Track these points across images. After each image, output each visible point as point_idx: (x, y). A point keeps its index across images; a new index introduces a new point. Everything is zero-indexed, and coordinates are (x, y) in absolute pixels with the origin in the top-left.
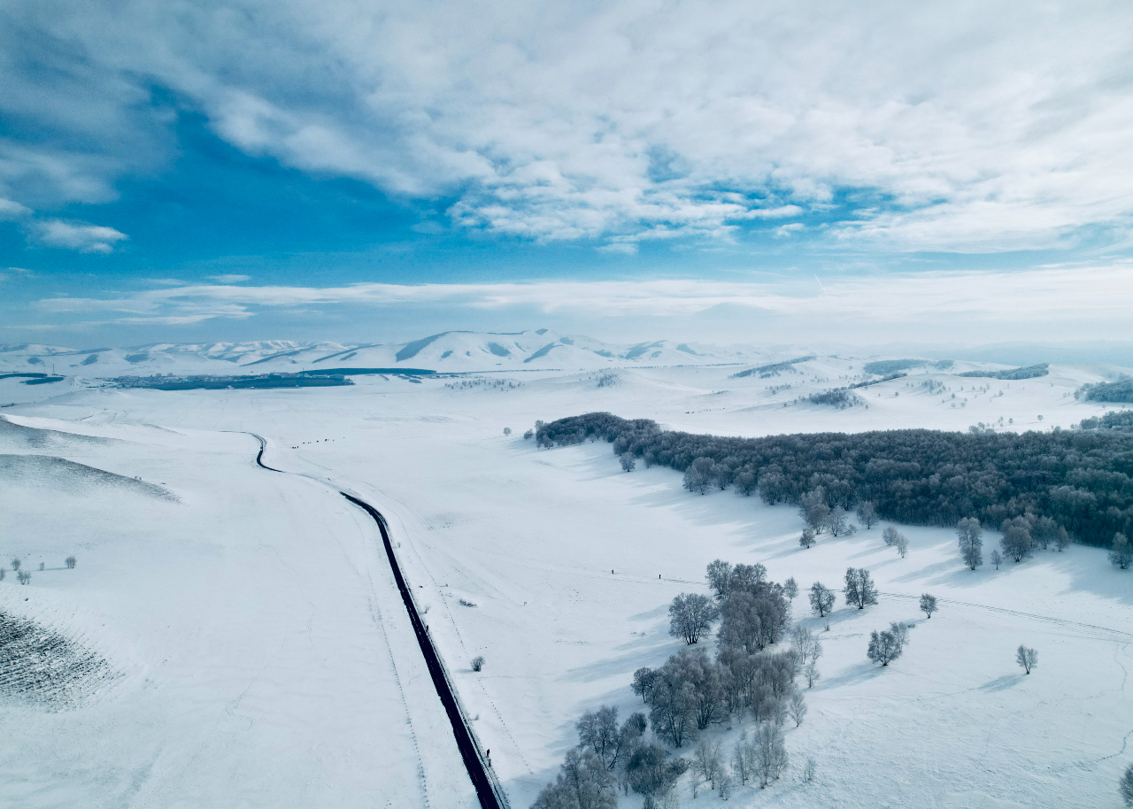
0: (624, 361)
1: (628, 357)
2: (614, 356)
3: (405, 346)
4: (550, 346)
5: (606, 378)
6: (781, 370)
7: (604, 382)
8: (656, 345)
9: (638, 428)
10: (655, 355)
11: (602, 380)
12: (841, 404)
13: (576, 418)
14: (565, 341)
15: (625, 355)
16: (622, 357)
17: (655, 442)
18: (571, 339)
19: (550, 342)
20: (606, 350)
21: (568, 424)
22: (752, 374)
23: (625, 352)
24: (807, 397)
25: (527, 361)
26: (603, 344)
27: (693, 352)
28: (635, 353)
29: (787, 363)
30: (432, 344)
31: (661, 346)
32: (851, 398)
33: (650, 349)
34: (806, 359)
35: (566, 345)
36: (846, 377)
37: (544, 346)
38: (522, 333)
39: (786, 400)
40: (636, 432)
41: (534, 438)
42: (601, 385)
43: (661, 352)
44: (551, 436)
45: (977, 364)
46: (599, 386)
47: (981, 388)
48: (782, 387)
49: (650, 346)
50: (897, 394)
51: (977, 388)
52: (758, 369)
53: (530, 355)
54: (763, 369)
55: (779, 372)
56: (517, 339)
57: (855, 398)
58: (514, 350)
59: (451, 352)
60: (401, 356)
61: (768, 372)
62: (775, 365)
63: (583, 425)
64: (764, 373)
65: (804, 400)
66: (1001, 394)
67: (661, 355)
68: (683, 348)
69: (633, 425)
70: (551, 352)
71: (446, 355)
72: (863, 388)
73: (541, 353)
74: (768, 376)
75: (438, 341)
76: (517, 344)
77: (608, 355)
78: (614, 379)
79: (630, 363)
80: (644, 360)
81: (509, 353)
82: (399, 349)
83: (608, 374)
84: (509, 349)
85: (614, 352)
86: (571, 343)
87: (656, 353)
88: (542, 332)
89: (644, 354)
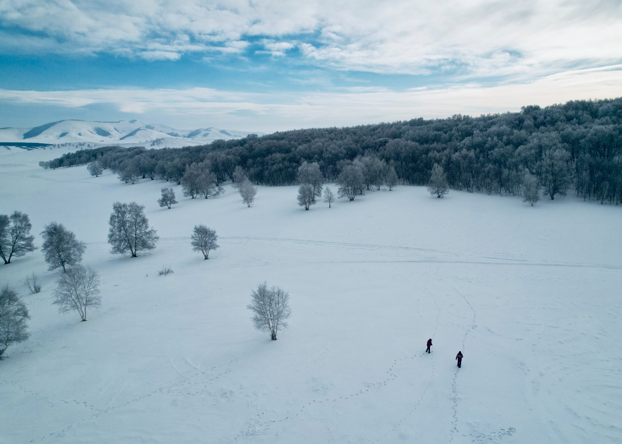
0: (186, 139)
1: (189, 136)
2: (179, 136)
3: (31, 129)
4: (139, 130)
7: (155, 144)
8: (207, 130)
14: (148, 127)
16: (185, 136)
18: (152, 126)
19: (138, 128)
20: (175, 132)
23: (187, 134)
25: (121, 139)
26: (173, 129)
28: (193, 134)
30: (52, 128)
35: (149, 130)
37: (134, 129)
38: (119, 122)
43: (208, 134)
49: (203, 131)
53: (124, 136)
56: (115, 125)
58: (114, 133)
59: (67, 133)
60: (27, 136)
68: (223, 131)
70: (138, 133)
71: (63, 135)
73: (132, 134)
75: (56, 126)
76: (115, 129)
77: (176, 135)
80: (198, 138)
81: (110, 134)
82: (26, 131)
84: (110, 132)
85: (180, 134)
86: (152, 128)
87: (205, 134)
88: (133, 121)
89: (199, 135)
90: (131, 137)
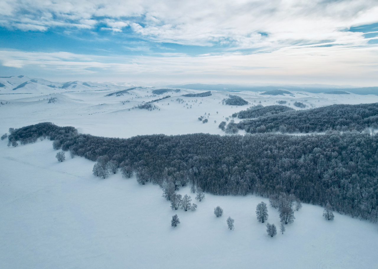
0: (61, 89)
1: (63, 87)
2: (56, 87)
4: (26, 83)
5: (52, 99)
6: (124, 93)
7: (51, 101)
8: (74, 83)
9: (66, 132)
10: (74, 87)
11: (50, 100)
12: (150, 109)
13: (32, 126)
14: (33, 81)
15: (61, 87)
16: (60, 88)
17: (75, 142)
18: (36, 80)
19: (25, 81)
20: (53, 84)
21: (28, 130)
22: (113, 95)
23: (61, 86)
24: (137, 106)
25: (14, 89)
26: (51, 82)
27: (89, 86)
28: (65, 86)
29: (126, 90)
31: (76, 83)
32: (153, 106)
33: (72, 84)
34: (132, 89)
35: (34, 83)
36: (147, 96)
37: (23, 83)
38: (10, 77)
39: (129, 107)
40: (65, 136)
41: (7, 139)
42: (50, 102)
43: (76, 86)
44: (17, 139)
45: (188, 90)
46: (49, 103)
47: (195, 101)
48: (126, 101)
49: (71, 83)
50: (169, 104)
51: (194, 101)
52: (115, 93)
53: (16, 87)
54: (117, 93)
55: (123, 94)
56: (8, 79)
57: (155, 106)
58: (7, 85)
61: (119, 94)
62: (121, 91)
63: (36, 131)
64: (118, 95)
65: (136, 107)
66: (201, 103)
67: (76, 87)
68: (85, 84)
69: (63, 131)
70: (26, 86)
72: (156, 102)
73: (22, 86)
74: (119, 95)
76: (8, 82)
77: (54, 87)
78: (55, 99)
79: (64, 90)
80: (70, 89)
81: (4, 85)
83: (53, 97)
84: (4, 84)
85: (56, 85)
86: (36, 82)
87: (74, 86)
88: (21, 77)
89: (69, 86)
90: (21, 88)
